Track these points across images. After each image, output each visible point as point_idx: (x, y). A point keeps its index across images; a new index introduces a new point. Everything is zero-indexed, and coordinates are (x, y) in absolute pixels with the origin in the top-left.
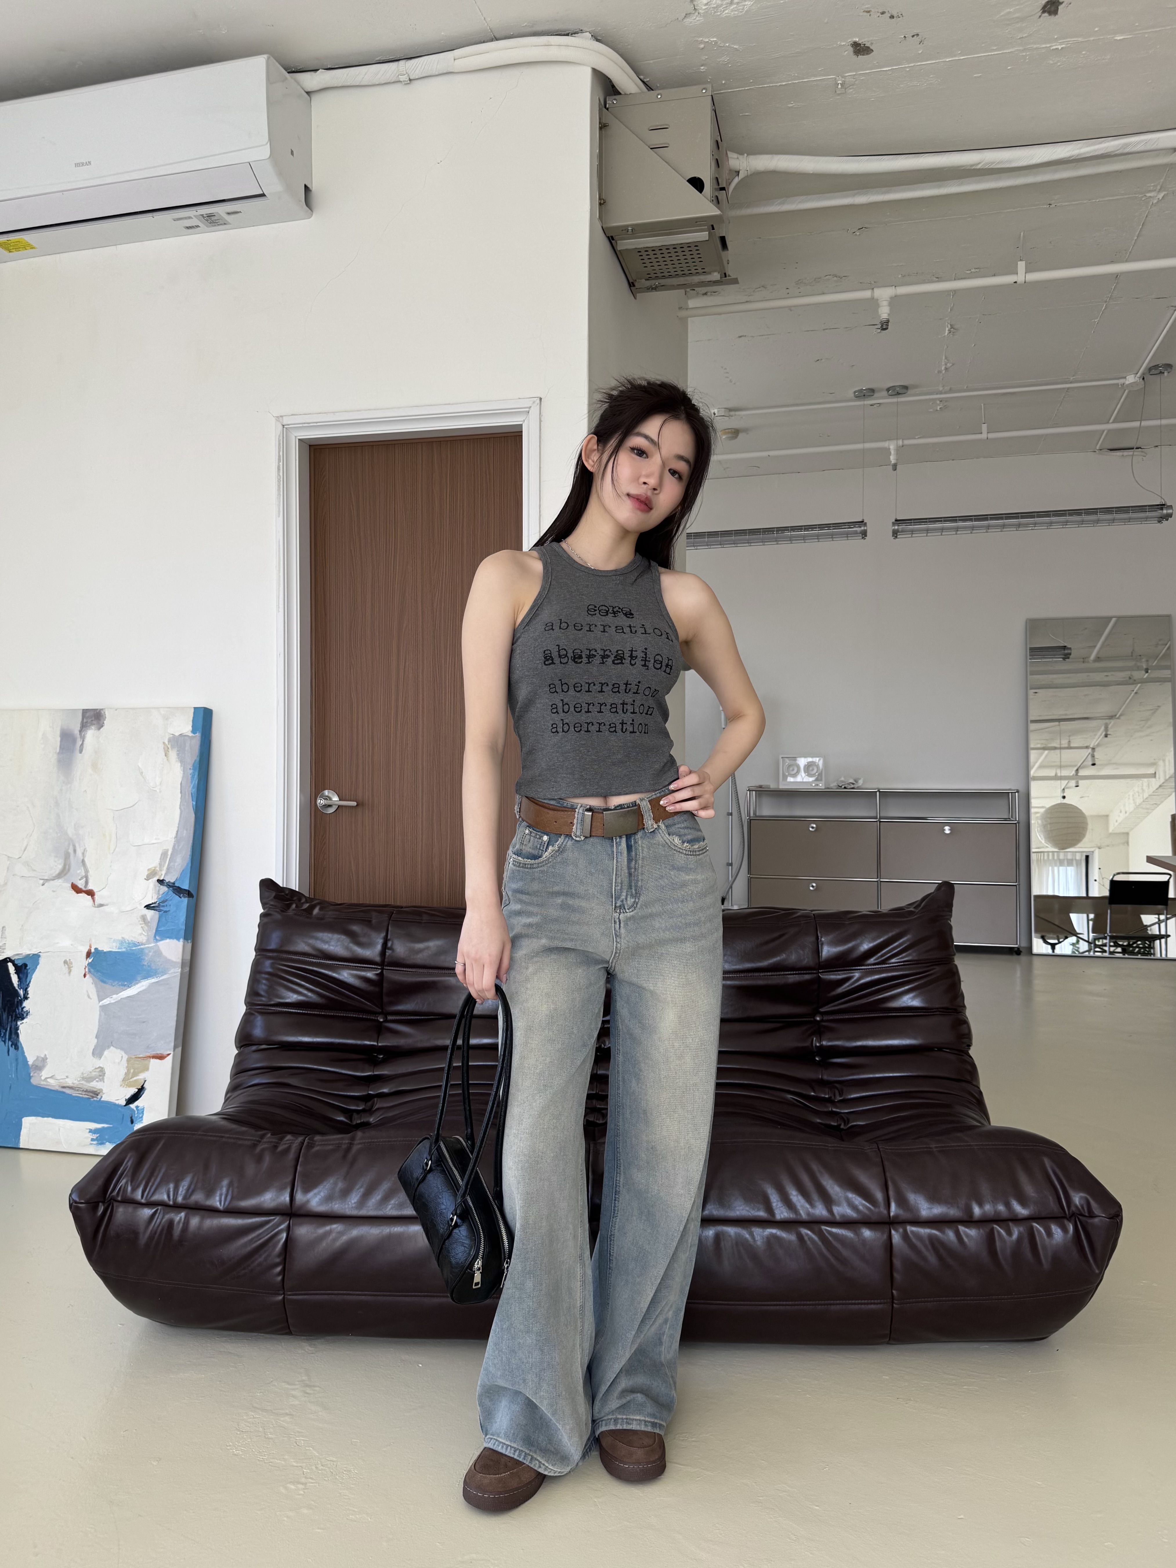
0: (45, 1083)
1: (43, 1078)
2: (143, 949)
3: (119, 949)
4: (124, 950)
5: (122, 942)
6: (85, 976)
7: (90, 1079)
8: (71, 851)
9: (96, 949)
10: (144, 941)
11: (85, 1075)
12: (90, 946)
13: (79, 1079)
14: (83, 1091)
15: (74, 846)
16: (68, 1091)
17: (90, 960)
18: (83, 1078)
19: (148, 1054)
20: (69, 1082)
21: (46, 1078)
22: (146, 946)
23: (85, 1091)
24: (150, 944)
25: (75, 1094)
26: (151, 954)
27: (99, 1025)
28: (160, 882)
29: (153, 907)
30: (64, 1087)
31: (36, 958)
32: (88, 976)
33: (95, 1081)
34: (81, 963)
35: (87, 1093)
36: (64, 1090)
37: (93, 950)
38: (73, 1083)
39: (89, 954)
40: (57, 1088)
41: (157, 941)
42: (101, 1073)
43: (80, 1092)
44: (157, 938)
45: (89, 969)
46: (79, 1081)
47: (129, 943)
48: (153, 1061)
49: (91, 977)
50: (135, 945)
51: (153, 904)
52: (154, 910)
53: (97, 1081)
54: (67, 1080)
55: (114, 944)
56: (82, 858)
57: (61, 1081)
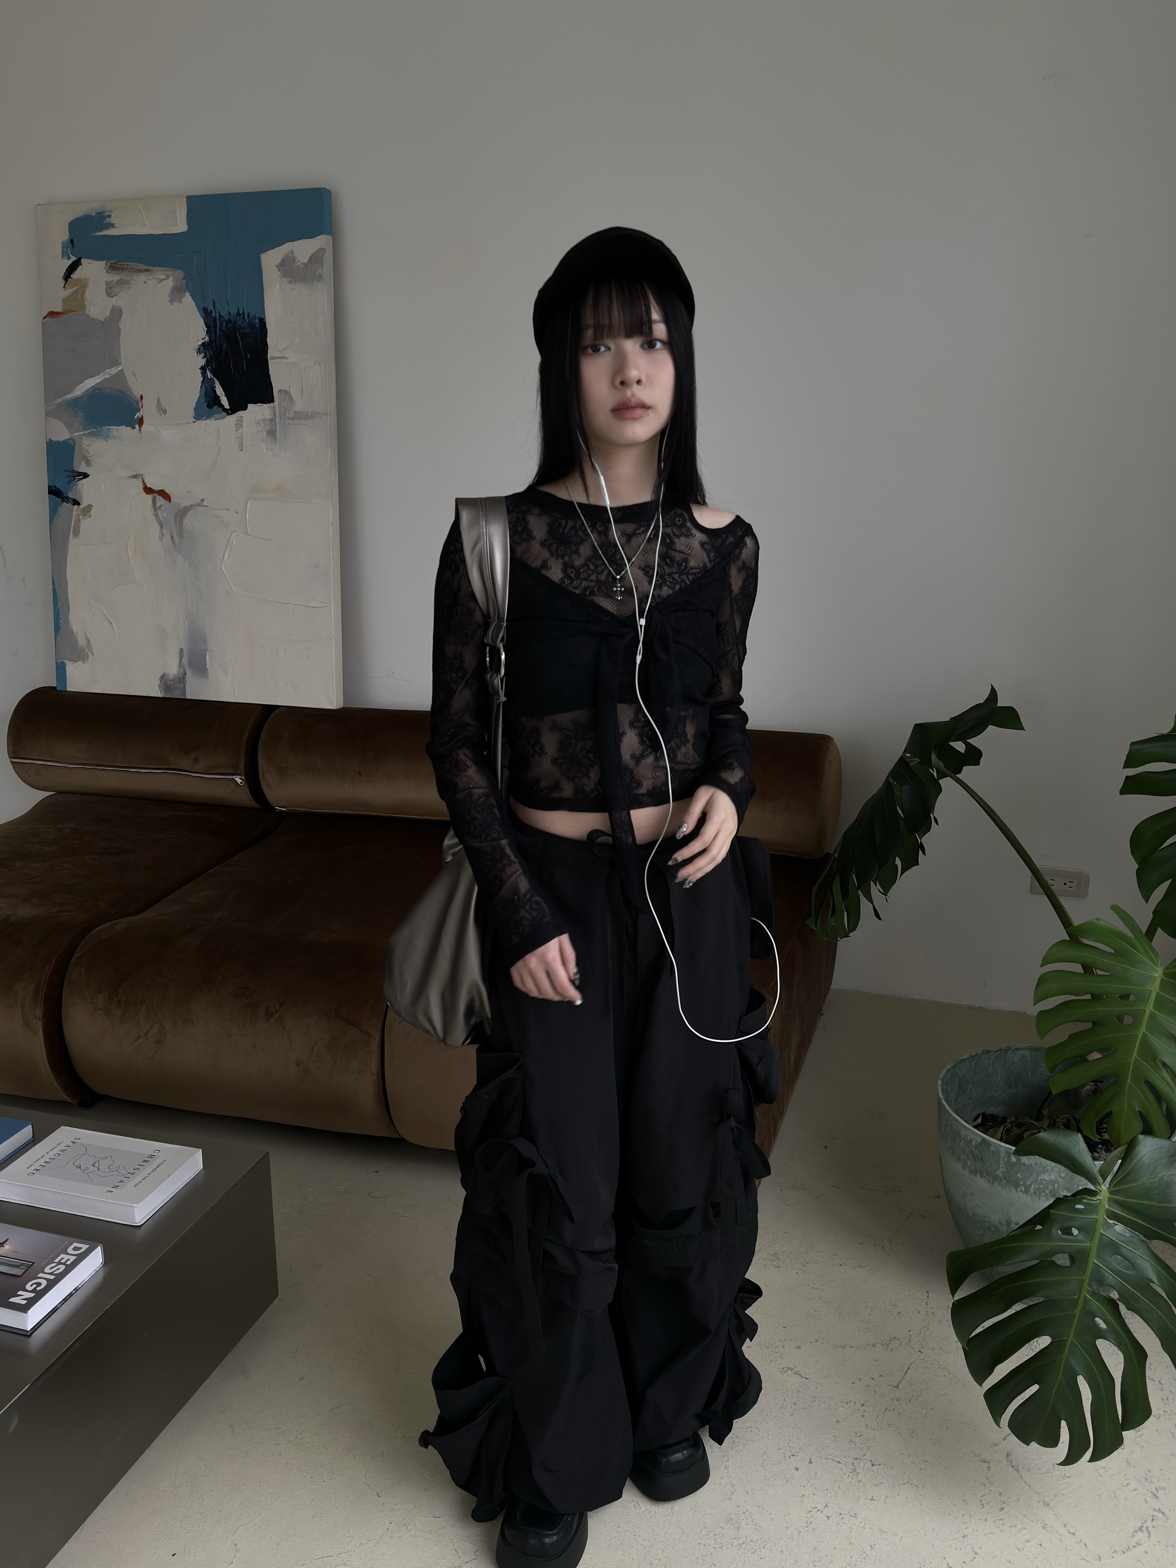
0: (168, 273)
1: (171, 278)
2: (85, 429)
3: (110, 429)
4: (104, 428)
5: (107, 437)
6: (142, 397)
7: (121, 282)
8: (176, 538)
9: (134, 428)
10: (84, 438)
11: (127, 286)
12: (140, 430)
13: (133, 281)
14: (127, 269)
15: (173, 543)
16: (143, 267)
17: (138, 415)
18: (128, 283)
19: (65, 316)
20: (142, 277)
21: (167, 278)
22: (82, 433)
23: (123, 268)
24: (78, 435)
25: (136, 265)
26: (76, 425)
27: (119, 343)
28: (76, 503)
29: (81, 476)
30: (147, 270)
31: (199, 415)
32: (138, 397)
33: (115, 281)
34: (147, 411)
35: (122, 267)
36: (147, 267)
37: (137, 426)
38: (138, 276)
39: (141, 422)
40: (154, 269)
41: (72, 439)
42: (110, 291)
43: (129, 267)
44: (72, 442)
45: (139, 405)
46: (131, 280)
47: (100, 435)
48: (59, 309)
49: (135, 396)
50: (93, 434)
51: (81, 479)
52: (79, 472)
53: (113, 281)
54: (145, 279)
55: (115, 434)
56: (163, 530)
57: (151, 277)
